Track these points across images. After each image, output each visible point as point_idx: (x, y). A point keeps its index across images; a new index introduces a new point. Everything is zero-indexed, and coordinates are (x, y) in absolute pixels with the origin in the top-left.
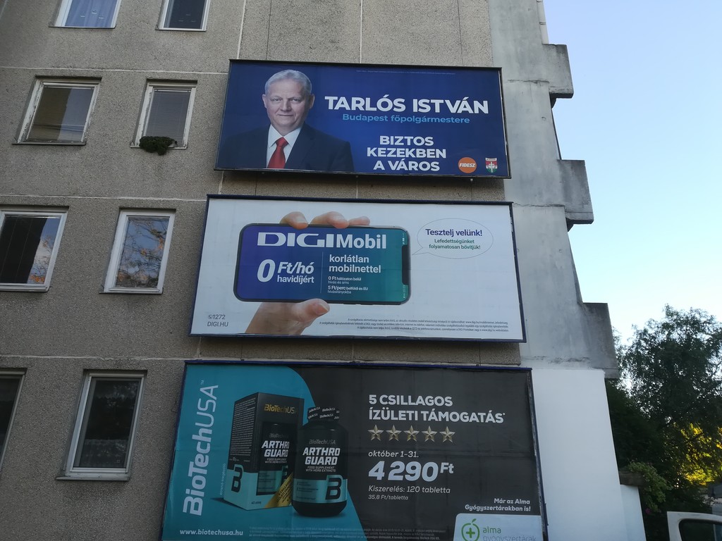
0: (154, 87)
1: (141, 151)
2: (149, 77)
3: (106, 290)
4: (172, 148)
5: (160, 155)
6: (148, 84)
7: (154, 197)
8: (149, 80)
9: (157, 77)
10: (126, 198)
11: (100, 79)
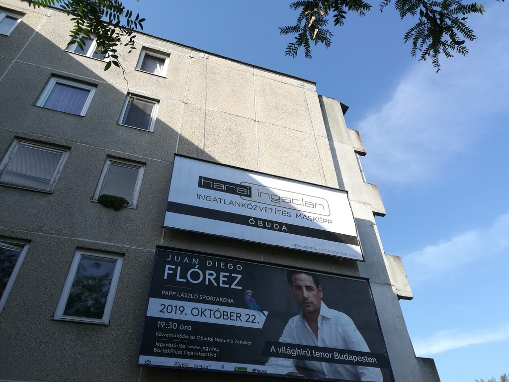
0: (111, 161)
1: (99, 205)
2: (109, 154)
3: (56, 318)
4: (125, 207)
5: (114, 210)
6: (107, 159)
7: (107, 242)
8: (109, 156)
9: (116, 155)
10: (83, 239)
11: (69, 148)
